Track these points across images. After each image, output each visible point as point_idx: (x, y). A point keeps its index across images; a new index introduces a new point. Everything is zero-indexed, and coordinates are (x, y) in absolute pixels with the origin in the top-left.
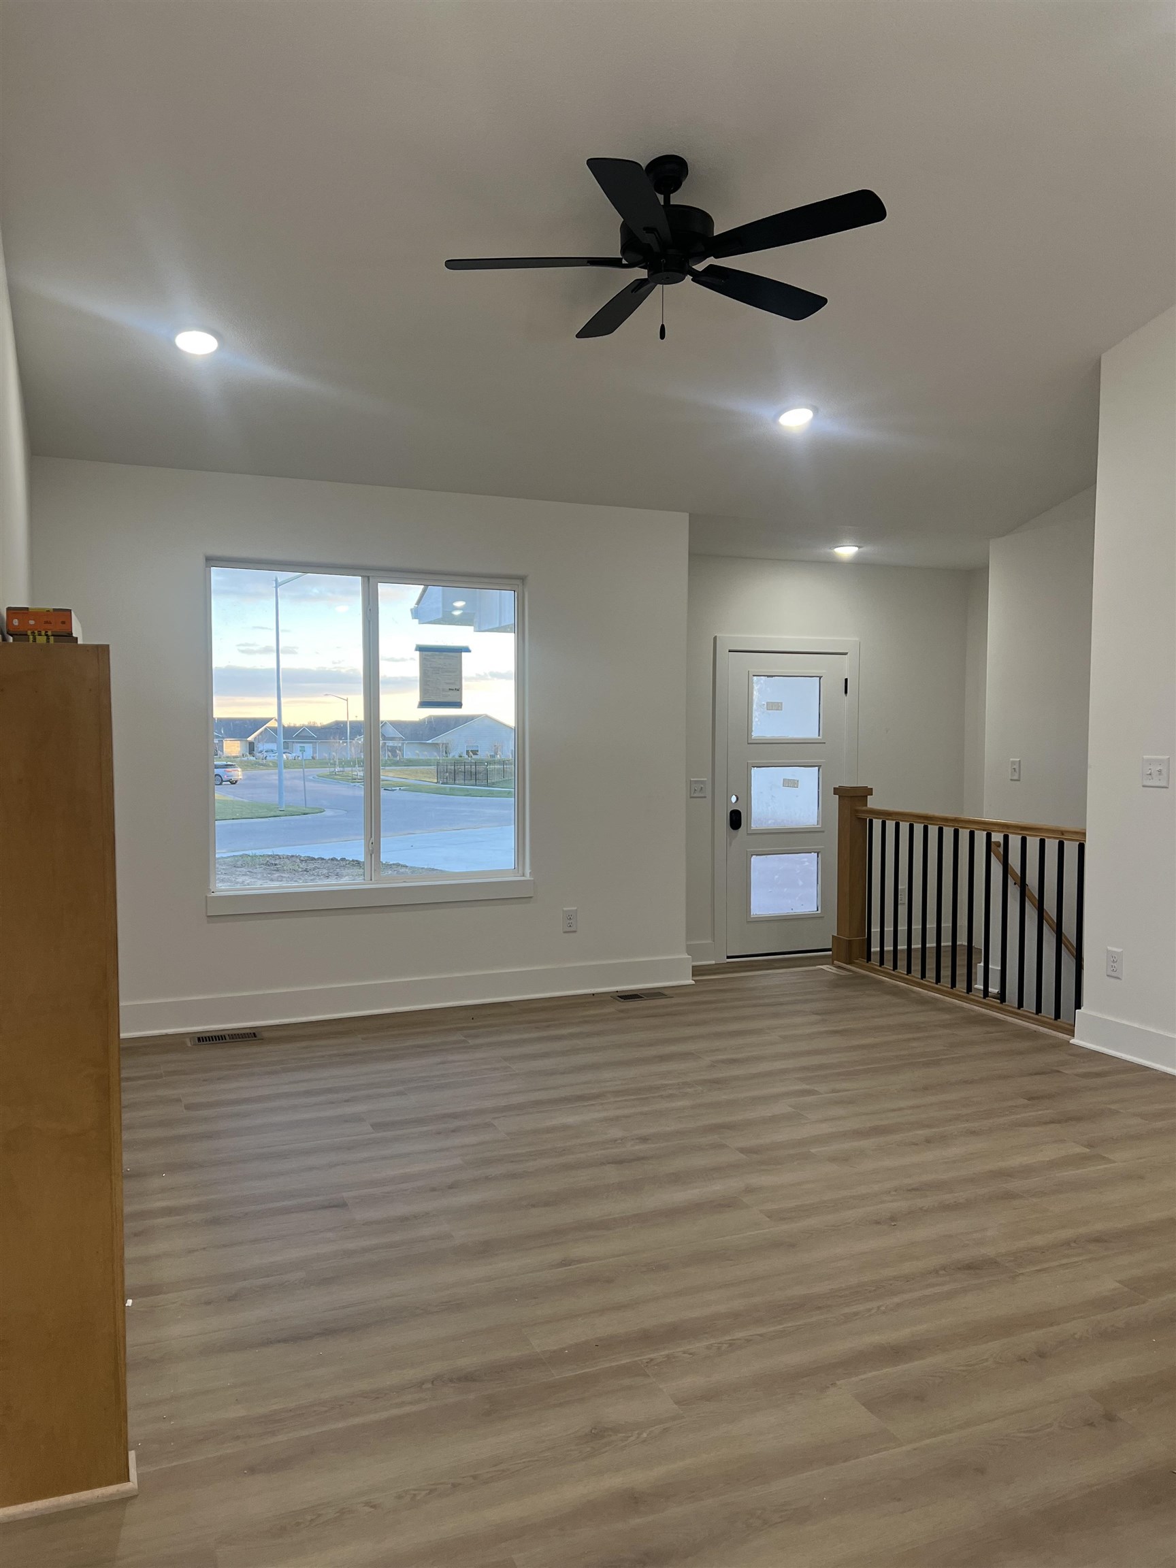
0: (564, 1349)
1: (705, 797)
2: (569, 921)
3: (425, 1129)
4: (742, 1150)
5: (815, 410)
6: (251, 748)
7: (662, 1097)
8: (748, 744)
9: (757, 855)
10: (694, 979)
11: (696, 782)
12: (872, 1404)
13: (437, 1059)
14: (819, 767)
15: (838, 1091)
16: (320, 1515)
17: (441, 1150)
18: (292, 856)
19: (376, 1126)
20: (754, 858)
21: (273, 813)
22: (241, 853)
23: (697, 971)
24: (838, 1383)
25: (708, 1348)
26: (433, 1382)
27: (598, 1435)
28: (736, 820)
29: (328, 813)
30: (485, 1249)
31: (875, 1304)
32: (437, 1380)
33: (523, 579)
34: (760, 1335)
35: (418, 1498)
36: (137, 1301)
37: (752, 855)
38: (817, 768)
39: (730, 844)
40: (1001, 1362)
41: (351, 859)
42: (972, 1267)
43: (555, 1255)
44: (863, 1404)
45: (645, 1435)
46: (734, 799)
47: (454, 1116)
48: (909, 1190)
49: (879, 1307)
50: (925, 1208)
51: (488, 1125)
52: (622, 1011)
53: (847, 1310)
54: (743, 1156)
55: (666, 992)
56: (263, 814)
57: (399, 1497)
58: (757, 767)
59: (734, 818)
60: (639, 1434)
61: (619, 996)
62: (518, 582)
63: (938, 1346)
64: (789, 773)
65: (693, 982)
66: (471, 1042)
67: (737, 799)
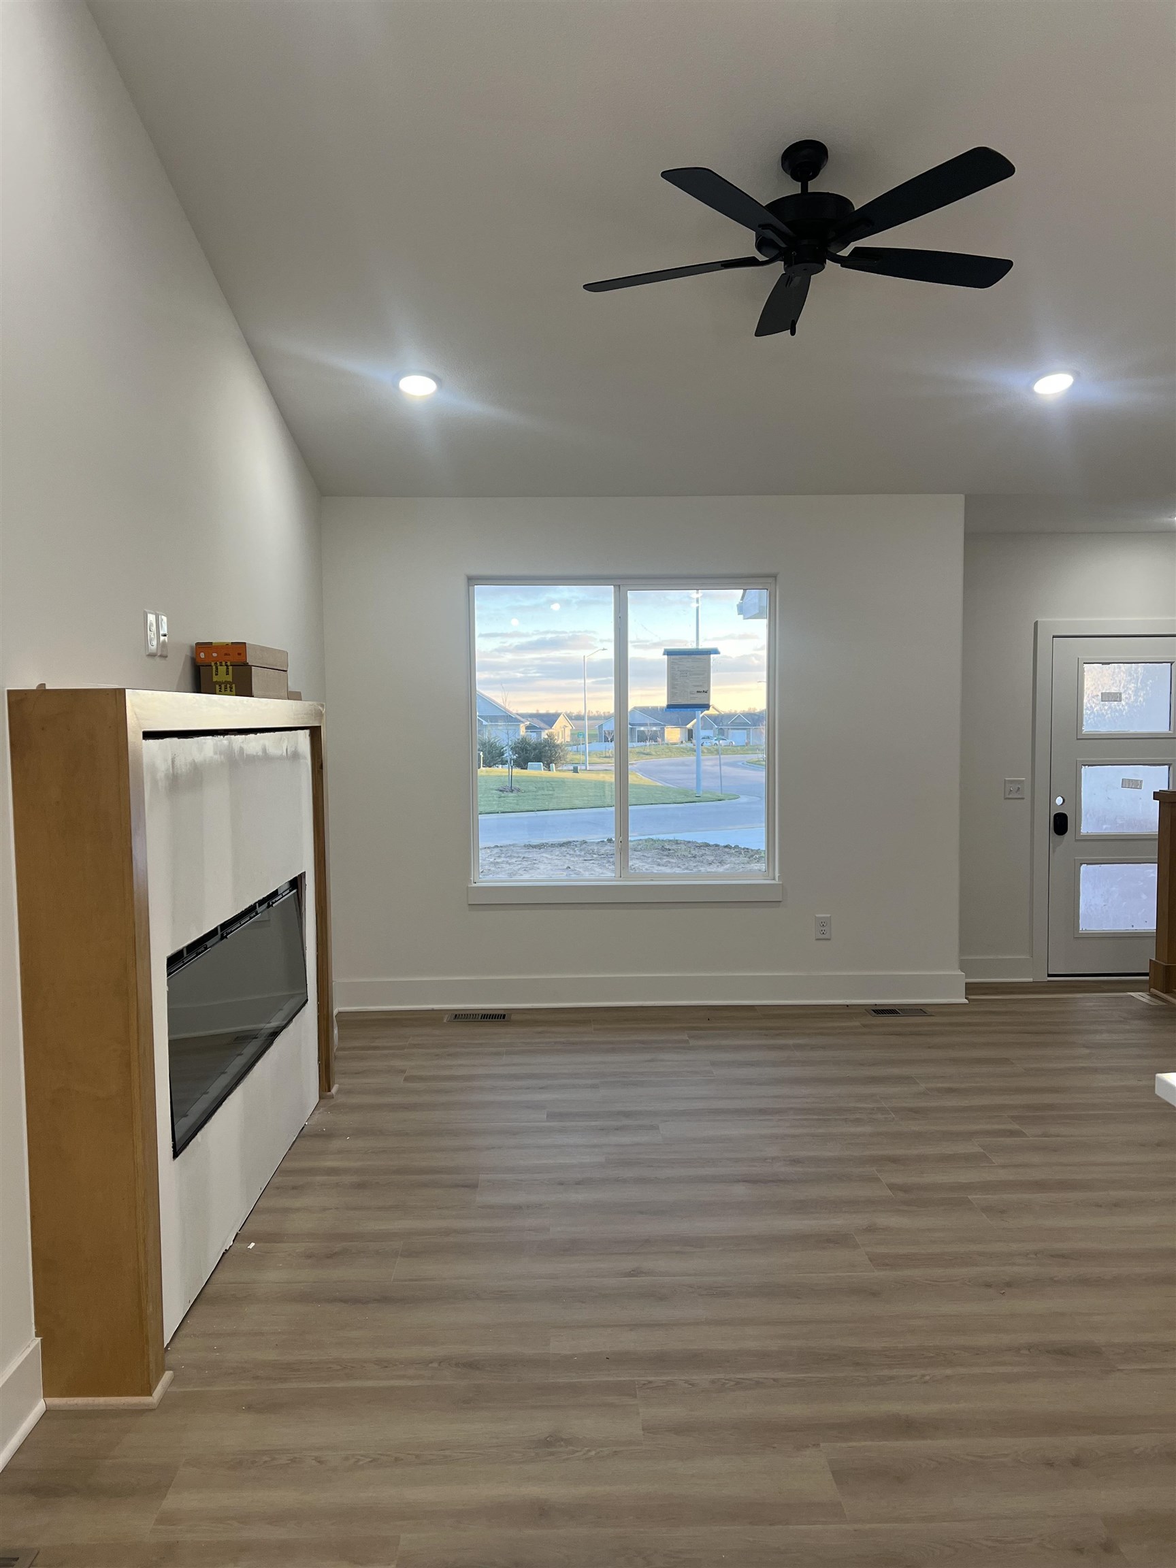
0: (575, 1355)
1: (1023, 799)
2: (822, 928)
3: (593, 1123)
4: (892, 1187)
5: (1077, 375)
6: (690, 735)
7: (846, 1120)
8: (1078, 739)
9: (1087, 864)
10: (970, 997)
11: (1012, 782)
12: (842, 1475)
13: (648, 1056)
14: (1170, 765)
15: (1051, 1136)
16: (274, 1459)
17: (595, 1146)
18: (689, 842)
19: (551, 1116)
20: (1083, 867)
21: (690, 799)
22: (646, 837)
23: (971, 989)
24: (822, 1445)
25: (713, 1382)
26: (440, 1363)
27: (549, 1444)
28: (1061, 824)
29: (743, 799)
30: (571, 1248)
31: (919, 1372)
32: (444, 1361)
33: (775, 577)
34: (774, 1380)
35: (361, 1463)
36: (258, 1245)
37: (1081, 864)
38: (1167, 767)
39: (1054, 851)
40: (1022, 1461)
41: (743, 847)
42: (1064, 1353)
43: (629, 1263)
44: (833, 1473)
45: (593, 1453)
46: (1059, 801)
47: (627, 1115)
48: (1052, 1256)
49: (923, 1376)
50: (1055, 1279)
51: (654, 1128)
52: (865, 1026)
53: (886, 1372)
54: (889, 1193)
55: (928, 1010)
56: (679, 800)
57: (347, 1459)
58: (1089, 766)
59: (1058, 823)
60: (589, 1451)
61: (873, 1010)
62: (770, 580)
63: (961, 1429)
64: (1130, 772)
65: (966, 1001)
66: (692, 1042)
67: (1064, 800)
